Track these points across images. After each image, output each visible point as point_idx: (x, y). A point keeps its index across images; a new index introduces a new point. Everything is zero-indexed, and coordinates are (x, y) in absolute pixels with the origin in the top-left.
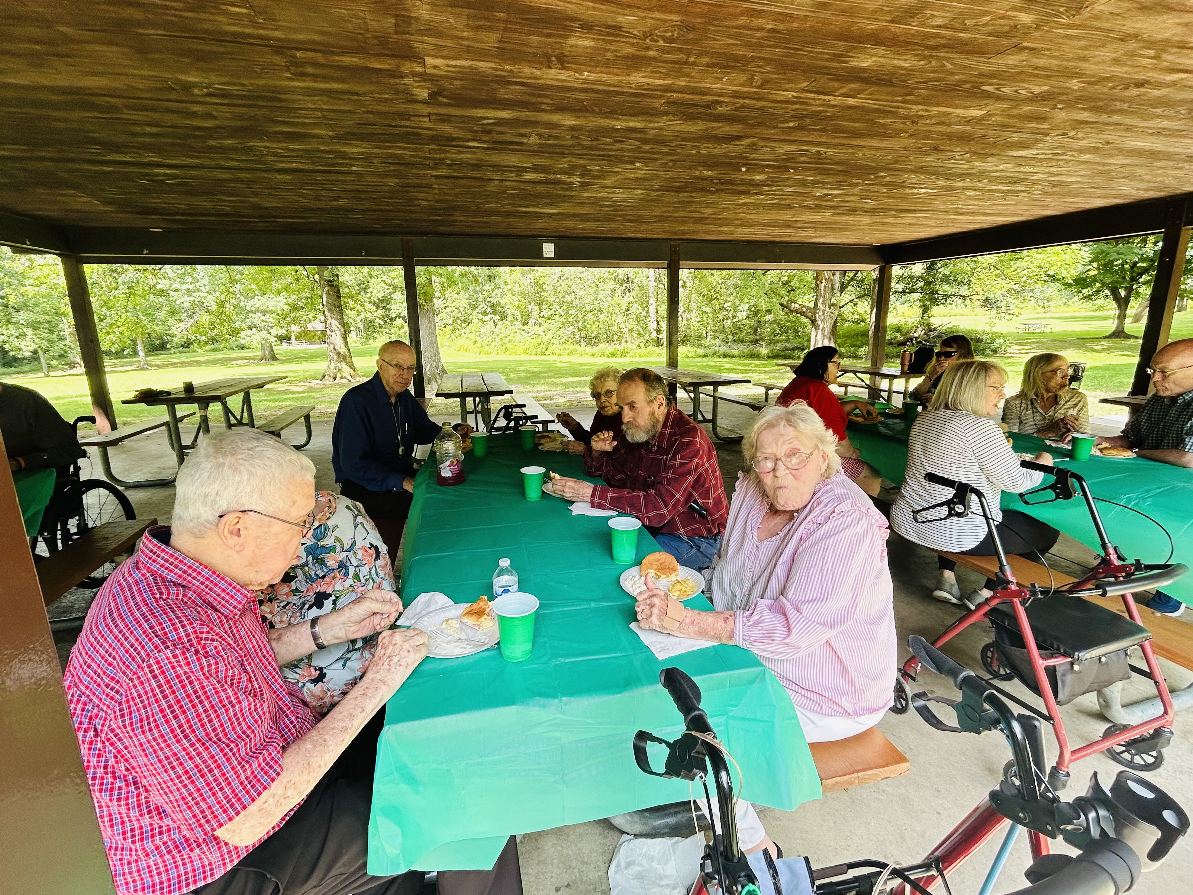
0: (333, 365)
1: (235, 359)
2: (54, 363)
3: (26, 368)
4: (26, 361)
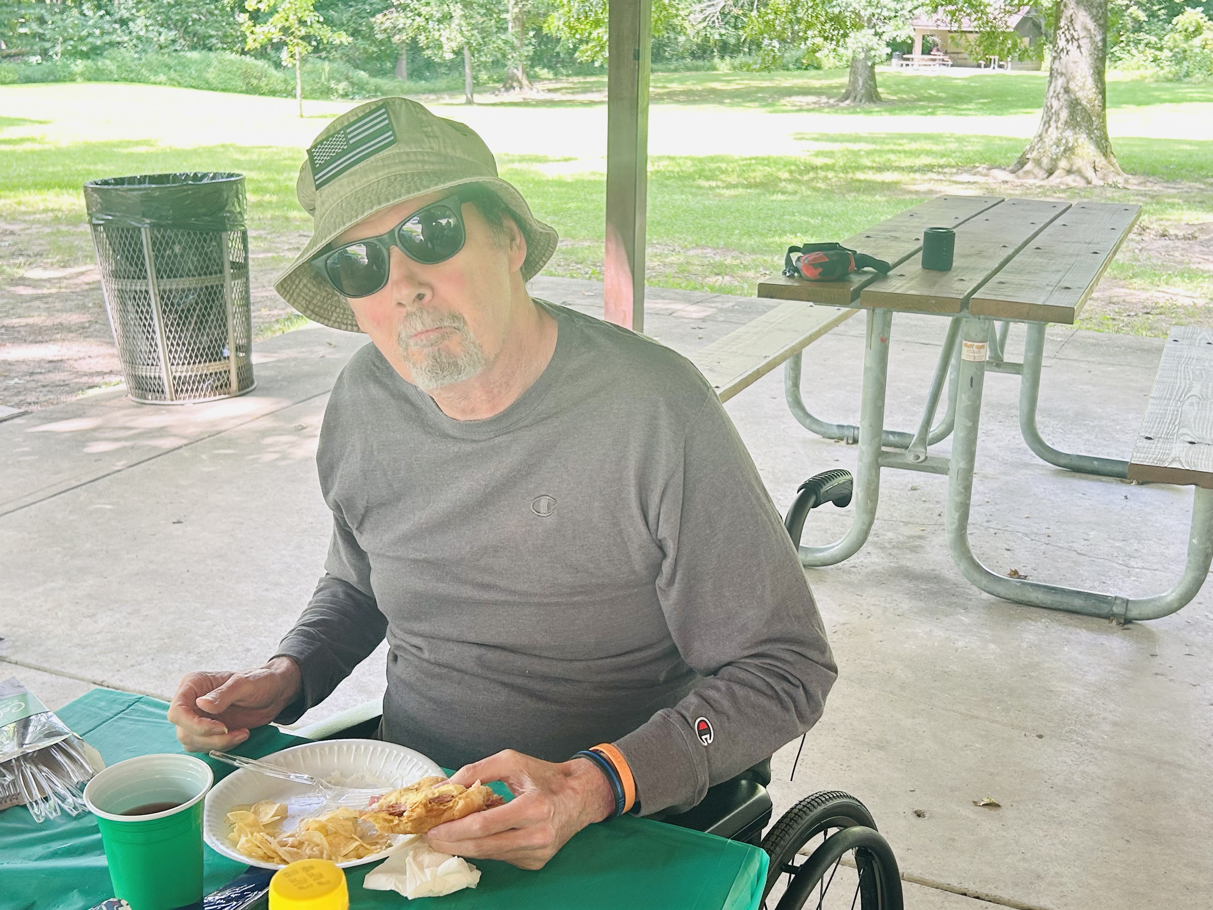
0: (1053, 133)
1: (789, 92)
2: (484, 76)
3: (441, 83)
4: (443, 70)
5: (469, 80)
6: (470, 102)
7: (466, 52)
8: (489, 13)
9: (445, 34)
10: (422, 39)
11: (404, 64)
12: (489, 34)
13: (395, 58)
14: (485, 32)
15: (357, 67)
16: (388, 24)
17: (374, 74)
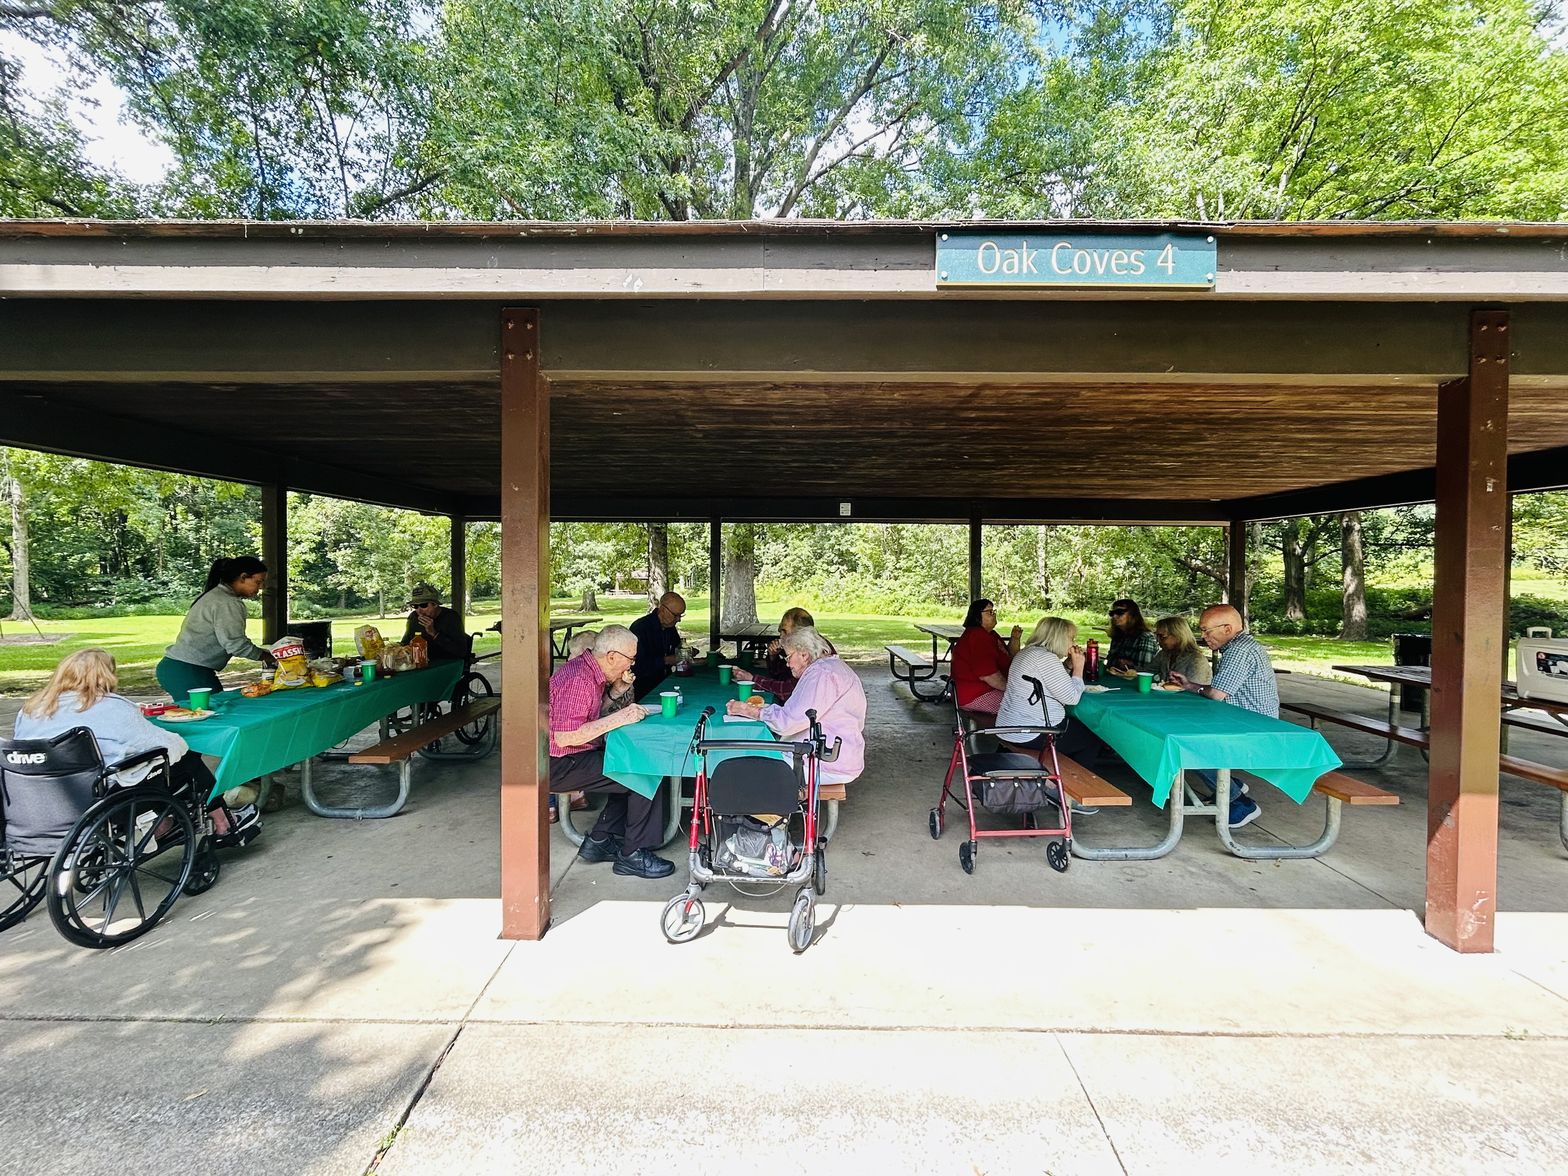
5: (382, 607)
6: (383, 618)
7: (381, 594)
8: (394, 574)
9: (369, 584)
10: (355, 588)
11: (343, 601)
12: (394, 584)
13: (339, 598)
14: (392, 583)
15: (314, 603)
16: (335, 580)
17: (325, 606)
